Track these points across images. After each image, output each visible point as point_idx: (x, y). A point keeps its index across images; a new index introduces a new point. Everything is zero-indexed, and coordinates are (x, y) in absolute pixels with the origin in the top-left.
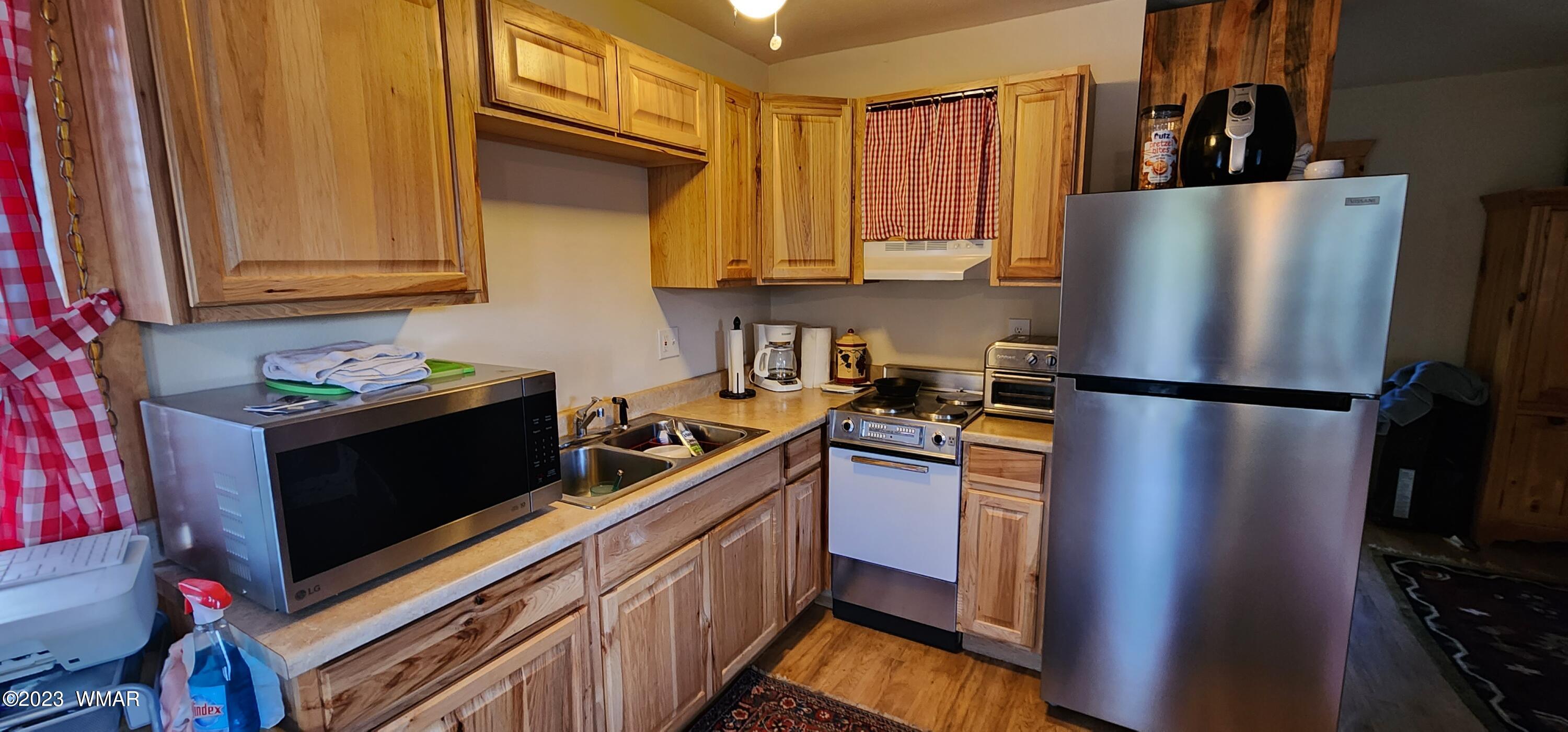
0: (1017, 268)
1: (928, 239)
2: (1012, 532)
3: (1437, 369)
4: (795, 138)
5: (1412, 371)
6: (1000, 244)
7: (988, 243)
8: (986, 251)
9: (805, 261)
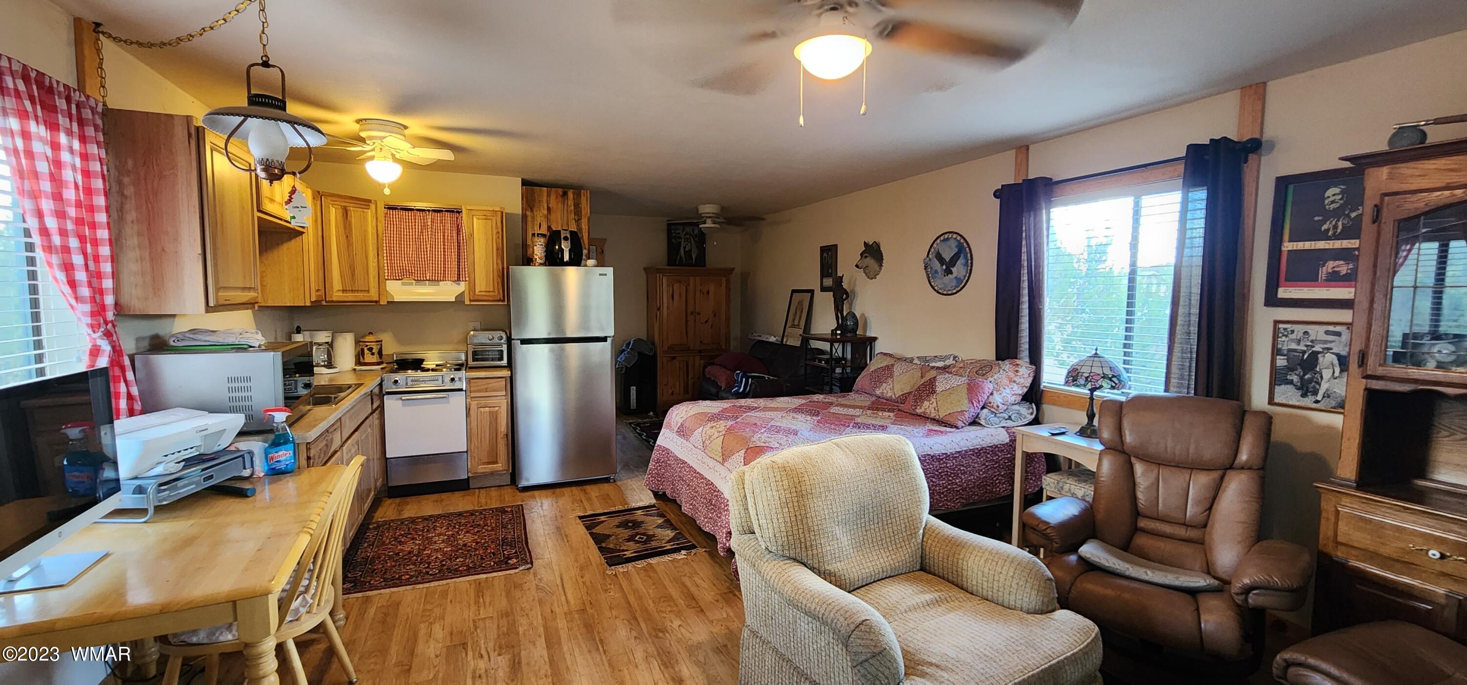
0: (478, 295)
1: (429, 280)
2: (494, 416)
3: (638, 341)
4: (344, 221)
5: (629, 343)
6: (469, 284)
7: (463, 283)
8: (462, 287)
9: (352, 290)
